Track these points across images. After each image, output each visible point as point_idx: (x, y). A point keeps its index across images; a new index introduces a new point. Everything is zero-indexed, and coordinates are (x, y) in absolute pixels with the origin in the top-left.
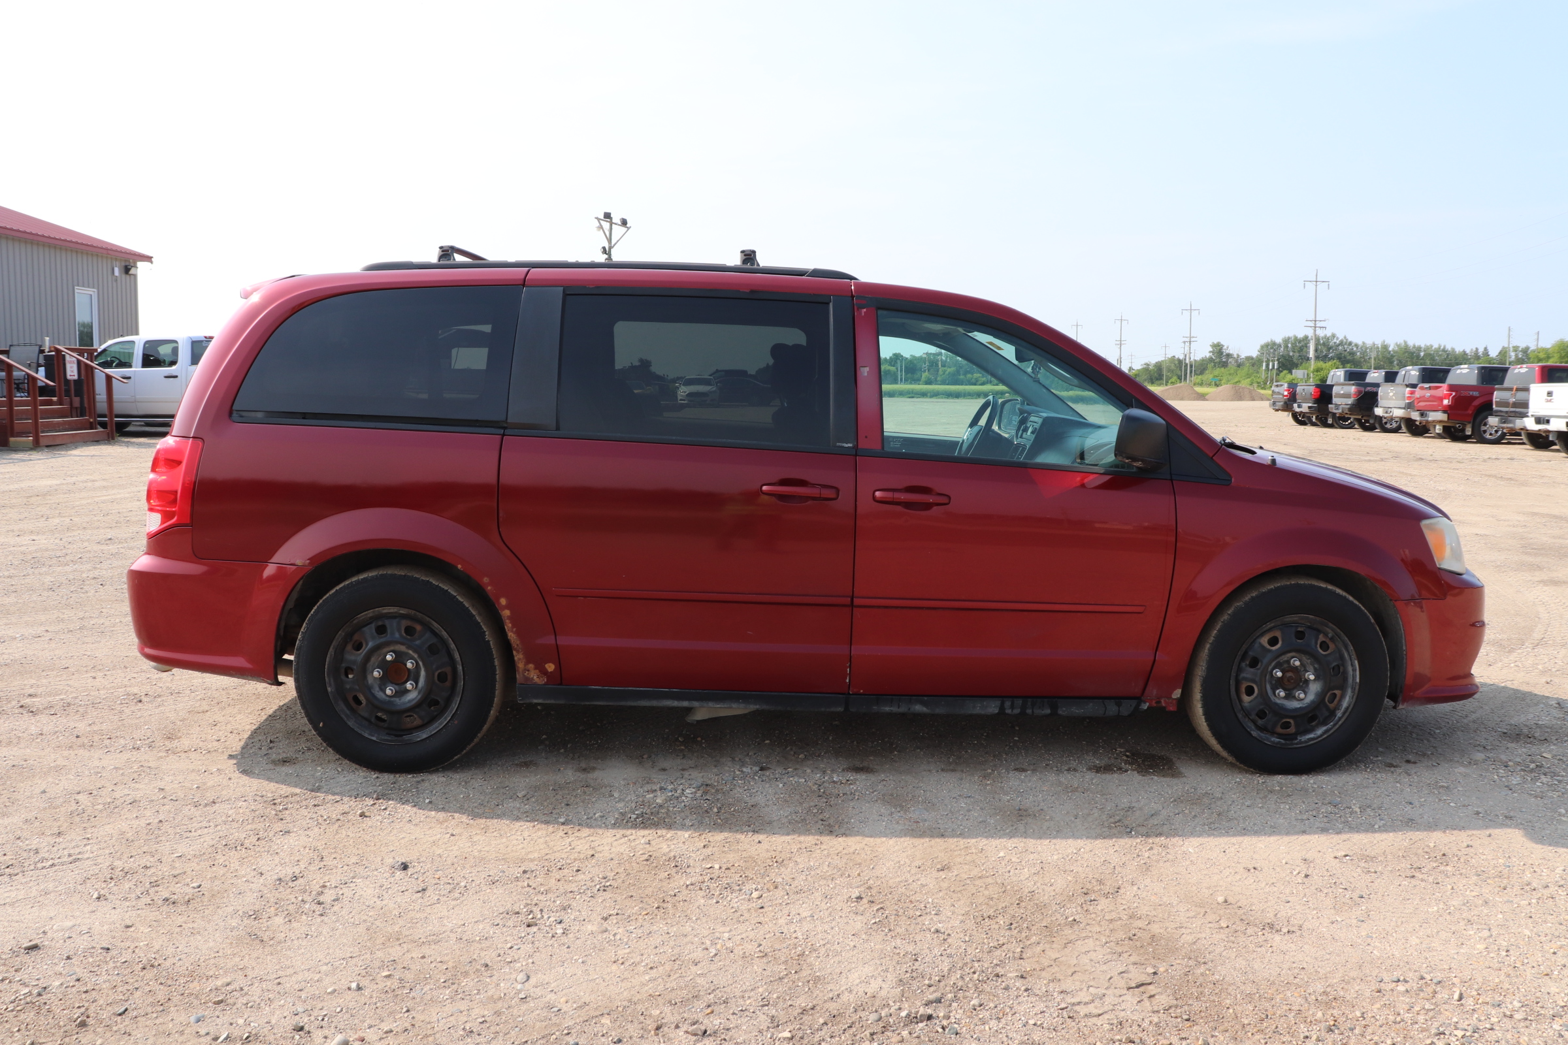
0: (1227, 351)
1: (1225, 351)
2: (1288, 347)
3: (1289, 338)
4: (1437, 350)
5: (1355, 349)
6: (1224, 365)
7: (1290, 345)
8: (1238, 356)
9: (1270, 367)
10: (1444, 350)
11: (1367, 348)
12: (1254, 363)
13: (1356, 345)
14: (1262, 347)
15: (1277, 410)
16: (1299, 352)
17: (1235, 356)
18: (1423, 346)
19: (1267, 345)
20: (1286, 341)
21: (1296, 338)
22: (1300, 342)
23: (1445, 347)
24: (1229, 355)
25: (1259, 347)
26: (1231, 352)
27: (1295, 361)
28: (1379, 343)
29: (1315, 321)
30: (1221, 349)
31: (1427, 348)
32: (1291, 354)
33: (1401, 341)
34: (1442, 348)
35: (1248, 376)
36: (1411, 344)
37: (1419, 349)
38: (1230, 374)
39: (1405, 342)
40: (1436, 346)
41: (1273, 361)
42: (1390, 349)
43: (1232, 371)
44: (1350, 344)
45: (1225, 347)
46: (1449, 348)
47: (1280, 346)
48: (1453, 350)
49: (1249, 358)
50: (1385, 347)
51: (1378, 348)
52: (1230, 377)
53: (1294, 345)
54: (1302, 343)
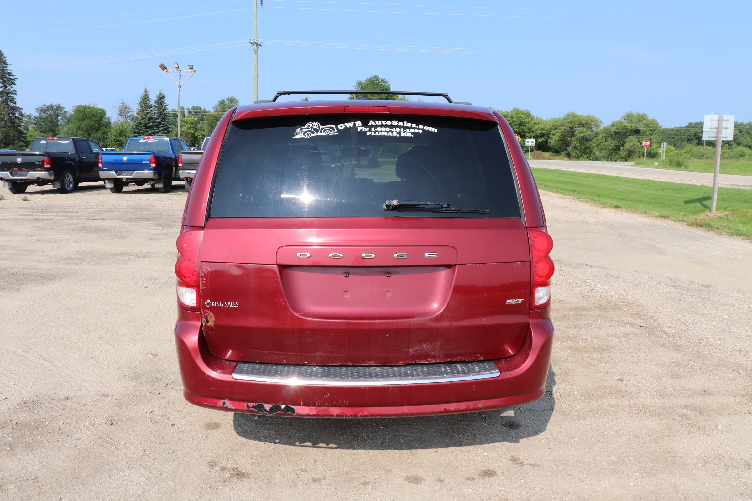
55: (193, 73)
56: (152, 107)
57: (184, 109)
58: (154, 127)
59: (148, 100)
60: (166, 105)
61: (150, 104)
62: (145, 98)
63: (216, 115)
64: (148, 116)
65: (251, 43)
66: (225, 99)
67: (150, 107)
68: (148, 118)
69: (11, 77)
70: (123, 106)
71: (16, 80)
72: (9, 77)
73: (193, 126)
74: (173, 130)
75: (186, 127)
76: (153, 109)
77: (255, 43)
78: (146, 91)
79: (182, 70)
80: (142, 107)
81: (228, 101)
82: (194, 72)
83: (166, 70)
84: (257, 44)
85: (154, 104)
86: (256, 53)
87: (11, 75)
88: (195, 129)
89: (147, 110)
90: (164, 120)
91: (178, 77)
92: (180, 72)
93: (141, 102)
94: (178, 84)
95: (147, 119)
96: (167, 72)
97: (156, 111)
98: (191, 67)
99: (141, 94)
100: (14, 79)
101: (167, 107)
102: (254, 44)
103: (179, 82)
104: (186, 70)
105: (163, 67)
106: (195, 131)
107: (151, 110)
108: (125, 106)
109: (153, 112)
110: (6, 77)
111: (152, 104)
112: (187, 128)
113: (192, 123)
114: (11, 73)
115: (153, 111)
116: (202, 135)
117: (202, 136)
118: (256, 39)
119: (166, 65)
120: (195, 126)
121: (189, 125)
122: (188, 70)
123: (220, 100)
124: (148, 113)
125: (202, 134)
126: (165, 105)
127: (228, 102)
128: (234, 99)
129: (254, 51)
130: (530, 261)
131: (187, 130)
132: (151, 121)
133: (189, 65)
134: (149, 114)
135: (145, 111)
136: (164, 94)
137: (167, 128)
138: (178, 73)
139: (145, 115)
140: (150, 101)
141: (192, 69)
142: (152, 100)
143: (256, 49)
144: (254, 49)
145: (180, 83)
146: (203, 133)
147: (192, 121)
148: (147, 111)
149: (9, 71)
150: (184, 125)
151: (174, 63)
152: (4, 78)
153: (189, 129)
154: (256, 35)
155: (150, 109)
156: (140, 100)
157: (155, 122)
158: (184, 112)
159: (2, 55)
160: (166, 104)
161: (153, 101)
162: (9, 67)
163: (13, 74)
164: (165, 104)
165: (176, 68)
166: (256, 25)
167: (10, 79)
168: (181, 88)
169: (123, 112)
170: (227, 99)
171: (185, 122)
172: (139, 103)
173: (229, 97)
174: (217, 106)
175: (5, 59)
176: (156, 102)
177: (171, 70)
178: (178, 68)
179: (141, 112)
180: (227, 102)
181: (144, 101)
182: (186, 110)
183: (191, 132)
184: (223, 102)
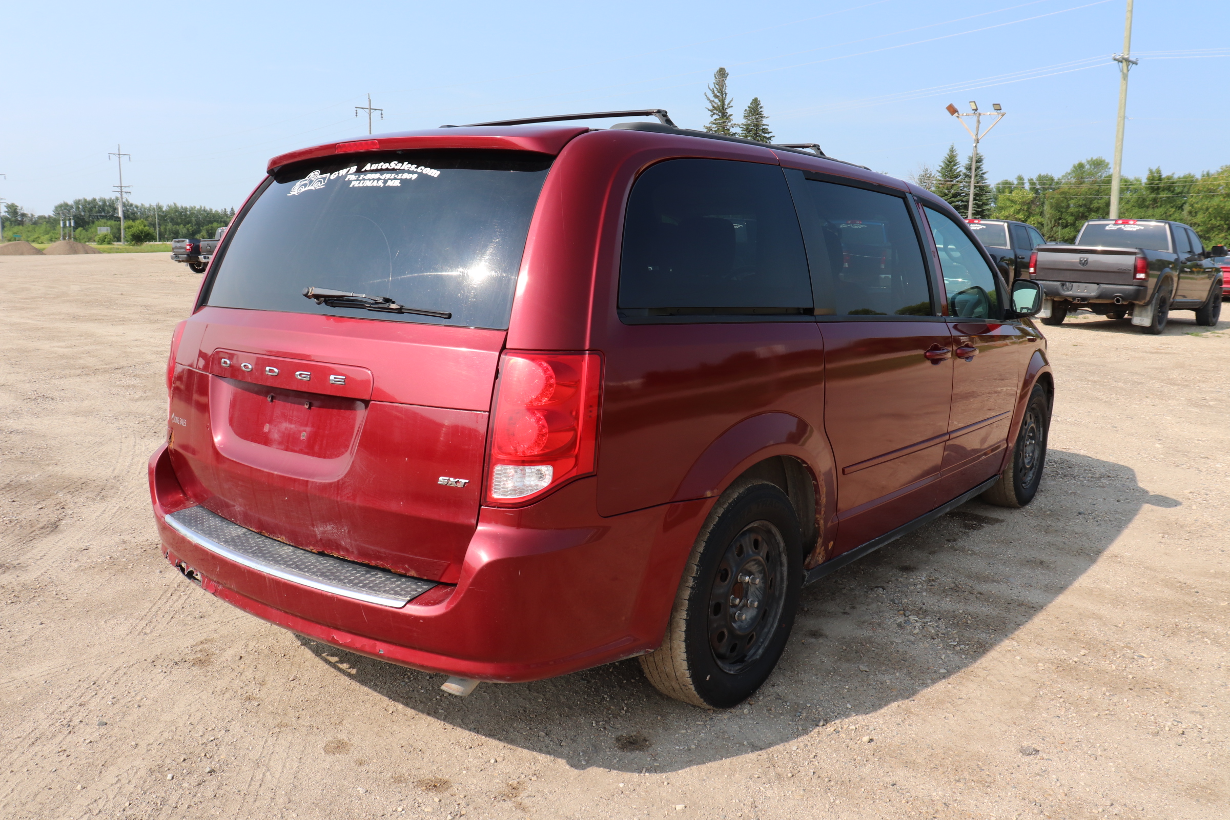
0: (22, 212)
1: (20, 212)
2: (79, 208)
3: (79, 201)
4: (199, 210)
5: (135, 209)
6: (21, 223)
7: (80, 206)
8: (32, 215)
9: (68, 225)
10: (204, 210)
11: (145, 209)
12: (51, 222)
13: (137, 207)
14: (56, 208)
15: (180, 262)
16: (89, 212)
17: (30, 215)
18: (188, 207)
19: (61, 206)
20: (77, 203)
21: (85, 200)
22: (89, 204)
23: (205, 207)
24: (23, 215)
25: (53, 208)
26: (25, 212)
27: (86, 219)
28: (154, 204)
29: (121, 187)
30: (16, 209)
31: (192, 209)
32: (83, 214)
33: (171, 203)
34: (203, 208)
35: (47, 232)
36: (179, 205)
37: (186, 209)
38: (29, 231)
39: (175, 204)
40: (198, 207)
41: (70, 219)
42: (164, 209)
43: (30, 229)
44: (131, 205)
45: (19, 208)
46: (208, 208)
47: (72, 207)
48: (211, 210)
49: (42, 218)
50: (160, 208)
51: (154, 209)
52: (29, 234)
53: (84, 207)
54: (91, 205)
55: (1000, 117)
56: (960, 176)
57: (1023, 180)
58: (961, 209)
59: (955, 165)
60: (984, 173)
61: (958, 171)
62: (951, 161)
63: (1066, 190)
64: (952, 191)
65: (1115, 60)
66: (1084, 161)
67: (958, 176)
68: (953, 194)
69: (766, 135)
70: (926, 174)
71: (772, 138)
72: (763, 135)
73: (1025, 208)
74: (991, 215)
75: (1013, 209)
76: (961, 179)
77: (1123, 59)
78: (952, 150)
79: (982, 113)
80: (944, 175)
81: (1090, 165)
82: (1003, 115)
83: (956, 114)
84: (1128, 61)
85: (964, 171)
86: (1125, 77)
87: (766, 133)
88: (1027, 214)
89: (951, 181)
90: (978, 198)
91: (975, 124)
92: (979, 117)
93: (943, 168)
94: (974, 137)
95: (951, 195)
96: (958, 117)
97: (966, 182)
98: (997, 107)
99: (944, 155)
100: (770, 138)
101: (985, 176)
102: (1122, 62)
103: (975, 133)
104: (989, 113)
105: (952, 110)
106: (1028, 217)
107: (958, 182)
108: (928, 175)
109: (961, 185)
110: (760, 136)
111: (960, 171)
112: (1014, 211)
113: (1023, 203)
114: (767, 129)
115: (961, 182)
116: (1039, 223)
117: (1039, 225)
118: (1126, 53)
119: (956, 106)
120: (1029, 208)
121: (1018, 207)
122: (992, 113)
123: (1076, 163)
124: (953, 185)
125: (1040, 221)
126: (981, 172)
127: (1091, 167)
128: (1101, 162)
129: (1121, 73)
130: (490, 412)
131: (1014, 213)
132: (957, 199)
133: (994, 105)
134: (955, 188)
135: (949, 183)
136: (981, 155)
137: (981, 211)
138: (975, 118)
139: (948, 189)
140: (958, 166)
141: (999, 111)
142: (961, 165)
143: (1125, 71)
144: (1122, 71)
145: (977, 134)
146: (1040, 219)
147: (1024, 199)
148: (952, 183)
149: (764, 127)
150: (1010, 207)
151: (970, 102)
152: (757, 136)
153: (1018, 213)
154: (1128, 45)
155: (957, 180)
156: (943, 165)
157: (963, 201)
158: (1023, 184)
159: (759, 104)
160: (984, 171)
161: (963, 166)
162: (765, 121)
163: (769, 131)
164: (981, 170)
165: (973, 110)
166: (1128, 26)
167: (765, 137)
168: (978, 142)
169: (925, 184)
170: (1088, 162)
171: (1012, 201)
172: (939, 170)
173: (1092, 159)
174: (1070, 174)
175: (762, 110)
176: (967, 169)
177: (965, 114)
178: (976, 110)
179: (941, 184)
180: (1087, 167)
181: (948, 165)
182: (1026, 181)
183: (1020, 217)
184: (1081, 166)
